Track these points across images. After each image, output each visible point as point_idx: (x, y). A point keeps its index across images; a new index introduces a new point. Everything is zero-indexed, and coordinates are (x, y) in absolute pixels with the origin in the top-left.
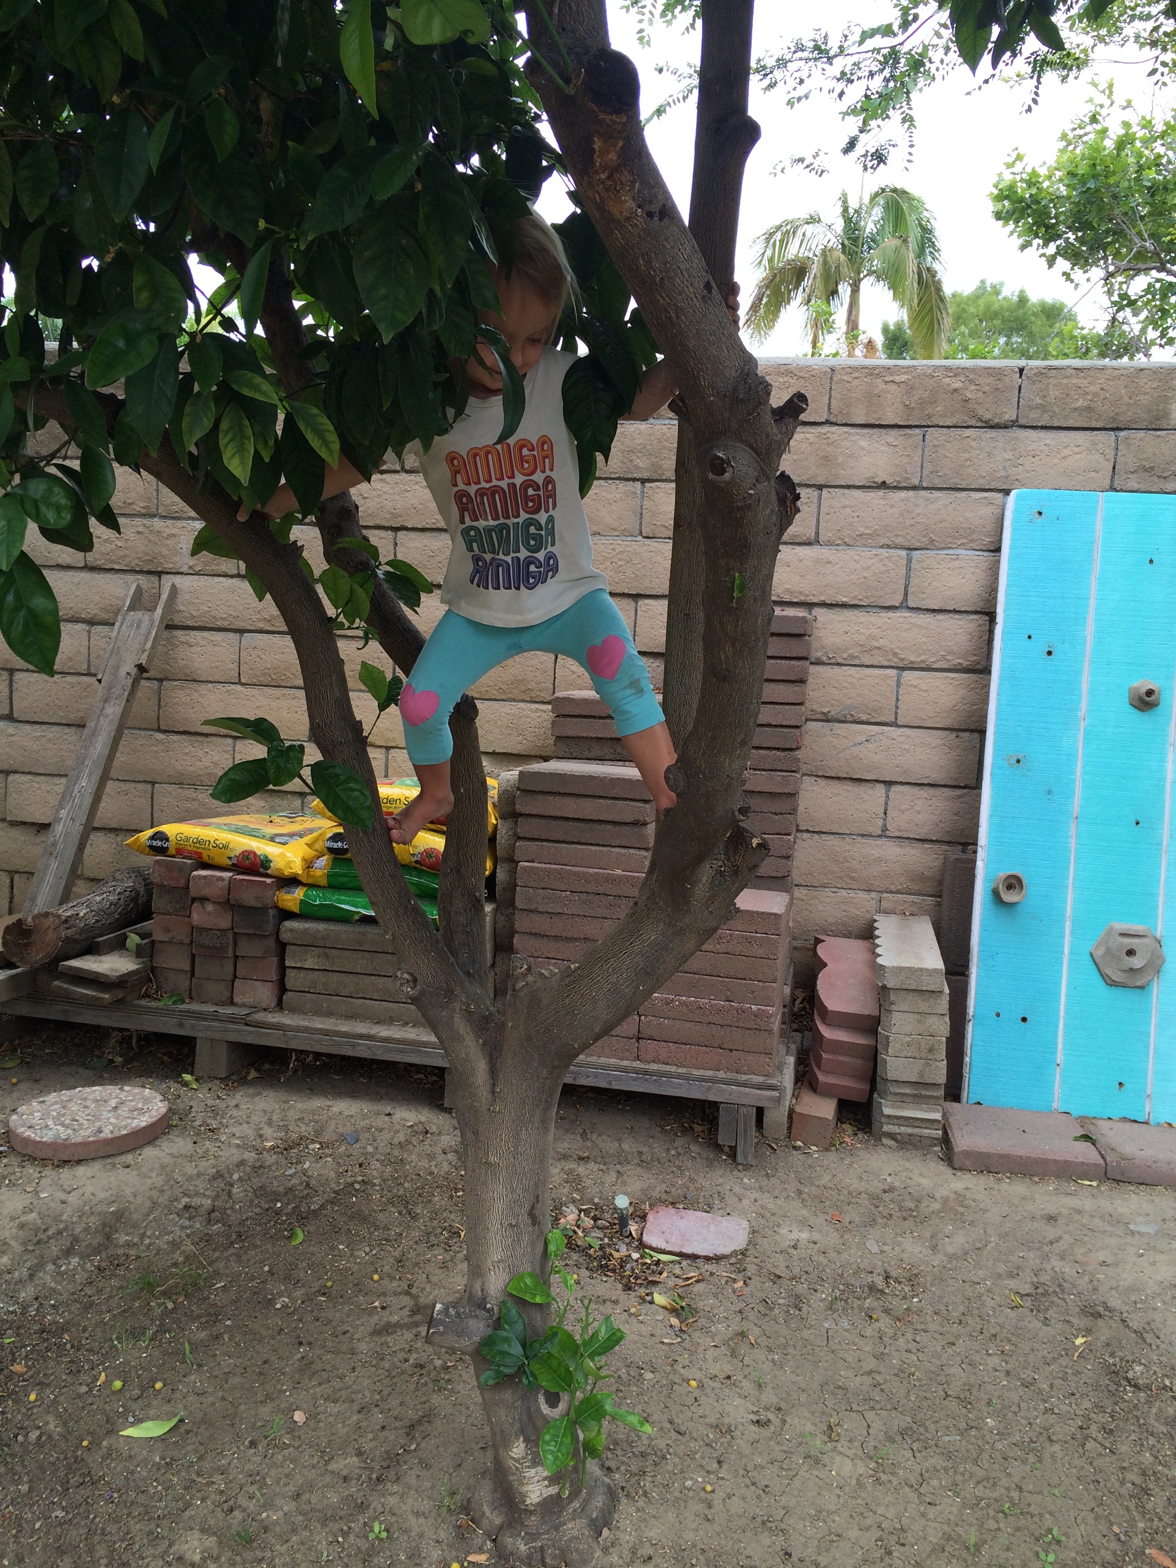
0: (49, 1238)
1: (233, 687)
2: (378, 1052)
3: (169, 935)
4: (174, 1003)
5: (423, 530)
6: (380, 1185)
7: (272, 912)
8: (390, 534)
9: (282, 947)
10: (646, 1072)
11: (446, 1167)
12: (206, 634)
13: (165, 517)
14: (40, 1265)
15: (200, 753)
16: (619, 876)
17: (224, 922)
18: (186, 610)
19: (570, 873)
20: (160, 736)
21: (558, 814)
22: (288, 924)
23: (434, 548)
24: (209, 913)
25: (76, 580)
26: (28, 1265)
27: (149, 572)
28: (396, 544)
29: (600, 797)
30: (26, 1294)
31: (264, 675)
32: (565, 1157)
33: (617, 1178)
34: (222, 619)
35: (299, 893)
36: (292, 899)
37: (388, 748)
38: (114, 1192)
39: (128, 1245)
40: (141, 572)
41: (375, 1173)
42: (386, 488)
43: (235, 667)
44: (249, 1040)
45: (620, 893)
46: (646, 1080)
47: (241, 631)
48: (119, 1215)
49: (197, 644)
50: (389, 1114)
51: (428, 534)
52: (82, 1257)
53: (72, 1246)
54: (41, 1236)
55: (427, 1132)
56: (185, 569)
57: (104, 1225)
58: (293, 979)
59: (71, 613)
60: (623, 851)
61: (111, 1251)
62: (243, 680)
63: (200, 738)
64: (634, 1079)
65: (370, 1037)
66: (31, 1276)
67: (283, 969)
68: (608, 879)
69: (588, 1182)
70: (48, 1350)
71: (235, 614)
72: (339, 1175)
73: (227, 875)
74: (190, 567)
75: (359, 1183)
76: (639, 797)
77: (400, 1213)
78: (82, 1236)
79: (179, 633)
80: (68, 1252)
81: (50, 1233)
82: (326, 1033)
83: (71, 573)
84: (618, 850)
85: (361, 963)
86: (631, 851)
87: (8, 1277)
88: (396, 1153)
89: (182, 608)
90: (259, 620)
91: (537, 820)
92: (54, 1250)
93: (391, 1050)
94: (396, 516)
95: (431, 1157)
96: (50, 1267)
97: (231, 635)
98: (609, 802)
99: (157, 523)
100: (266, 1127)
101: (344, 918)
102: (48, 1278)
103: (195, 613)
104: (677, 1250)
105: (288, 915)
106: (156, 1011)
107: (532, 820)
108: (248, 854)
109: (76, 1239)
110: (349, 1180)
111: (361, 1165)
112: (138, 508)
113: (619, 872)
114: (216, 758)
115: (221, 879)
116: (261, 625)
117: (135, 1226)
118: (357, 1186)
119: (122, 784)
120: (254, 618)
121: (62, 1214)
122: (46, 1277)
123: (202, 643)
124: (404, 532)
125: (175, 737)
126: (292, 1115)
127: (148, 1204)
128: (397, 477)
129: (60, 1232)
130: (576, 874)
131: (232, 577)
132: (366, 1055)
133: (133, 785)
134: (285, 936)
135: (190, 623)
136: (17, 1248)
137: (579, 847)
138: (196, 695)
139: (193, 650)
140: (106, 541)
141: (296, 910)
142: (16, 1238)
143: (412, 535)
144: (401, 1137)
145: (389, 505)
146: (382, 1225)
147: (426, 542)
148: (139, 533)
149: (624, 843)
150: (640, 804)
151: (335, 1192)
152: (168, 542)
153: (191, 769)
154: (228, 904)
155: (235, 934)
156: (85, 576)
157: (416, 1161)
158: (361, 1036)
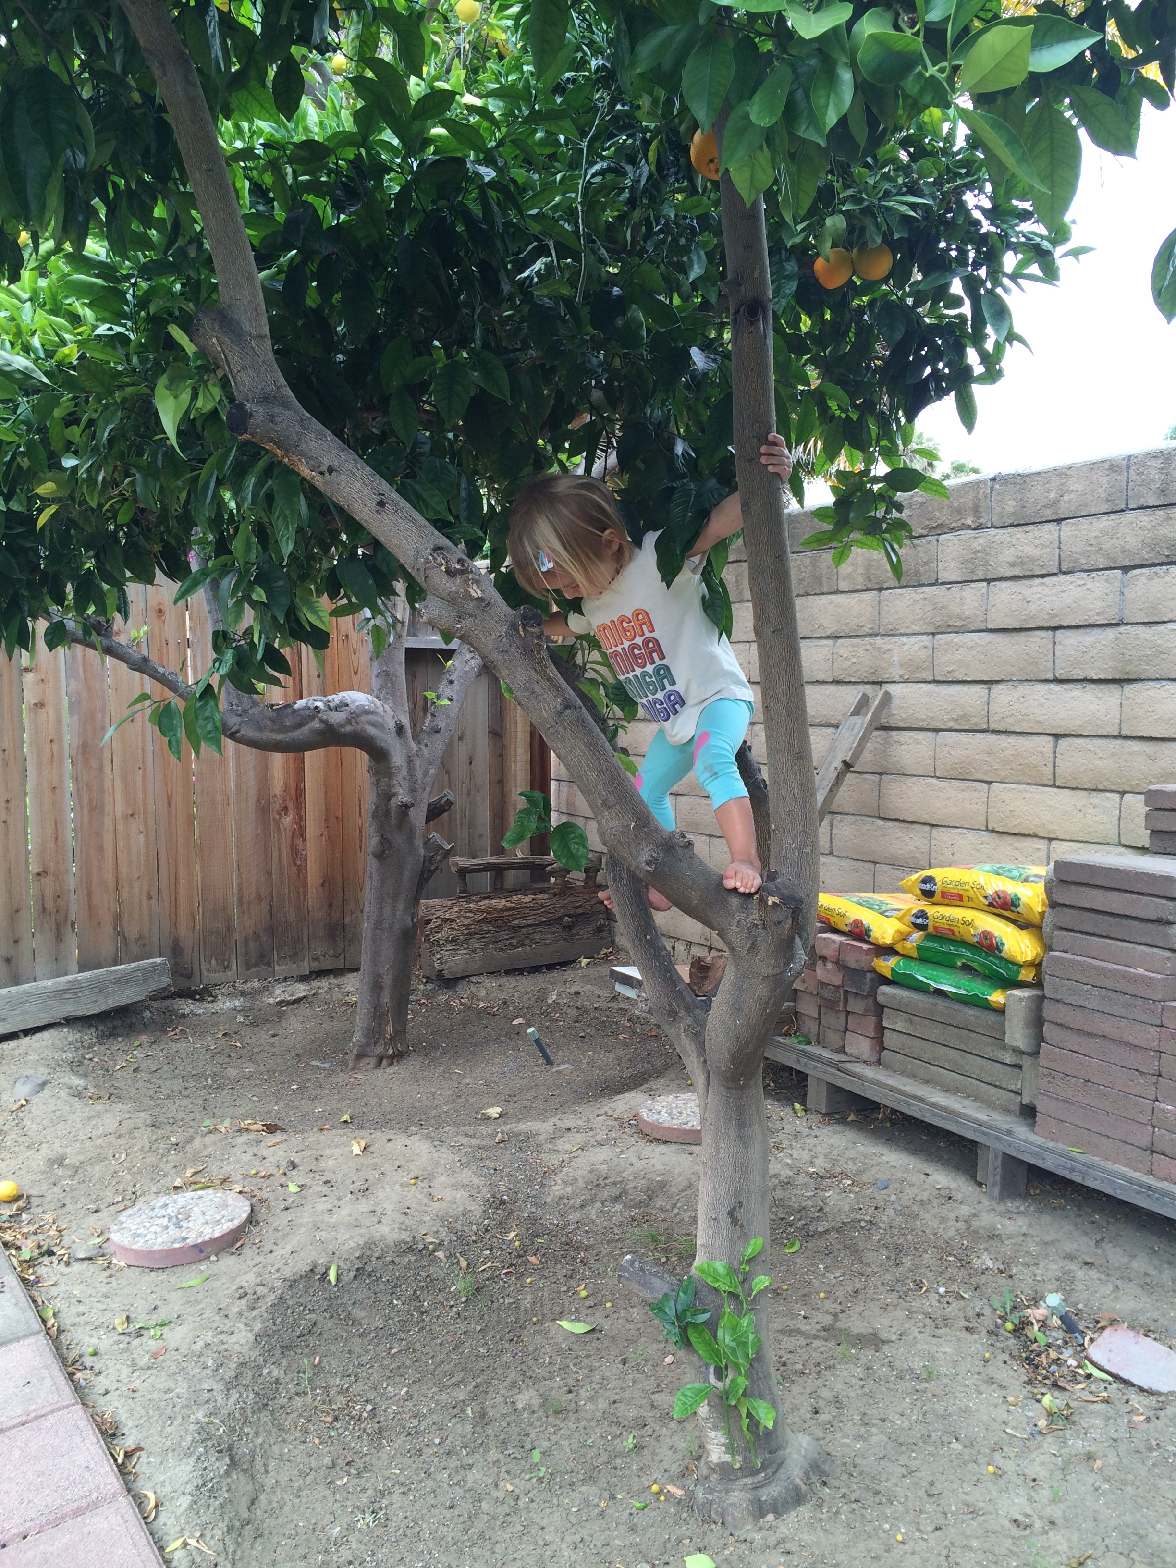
0: (606, 1185)
1: (930, 780)
2: (927, 1115)
3: (805, 985)
4: (799, 1043)
5: (1078, 627)
6: (885, 1230)
7: (869, 976)
8: (1050, 633)
9: (880, 1009)
10: (1149, 1188)
11: (952, 1232)
12: (912, 733)
13: (884, 635)
14: (592, 1201)
15: (907, 839)
16: (1141, 975)
17: (837, 980)
18: (898, 713)
19: (1090, 966)
20: (880, 822)
21: (1088, 906)
22: (884, 989)
23: (1087, 644)
24: (828, 971)
25: (828, 692)
26: (583, 1197)
27: (874, 683)
28: (1055, 643)
29: (1126, 891)
30: (573, 1217)
31: (953, 769)
32: (1070, 1257)
33: (1113, 1291)
34: (923, 720)
35: (892, 962)
36: (886, 965)
37: (1050, 840)
38: (667, 1168)
39: (662, 1209)
40: (868, 683)
41: (885, 1218)
42: (1046, 591)
43: (931, 762)
44: (839, 1083)
45: (1136, 993)
46: (1149, 1196)
47: (937, 730)
48: (663, 1185)
49: (906, 742)
50: (927, 1174)
51: (1082, 631)
52: (625, 1207)
53: (620, 1196)
54: (601, 1181)
55: (950, 1198)
56: (897, 678)
57: (649, 1188)
58: (890, 1039)
59: (825, 720)
60: (1147, 949)
61: (649, 1210)
62: (938, 774)
63: (907, 825)
64: (1138, 1193)
65: (921, 1100)
66: (582, 1206)
67: (881, 1029)
68: (1125, 976)
69: (1081, 1287)
70: (563, 1257)
71: (931, 715)
72: (853, 1210)
73: (842, 939)
74: (901, 676)
75: (866, 1222)
76: (1161, 894)
77: (888, 1258)
78: (630, 1191)
79: (894, 733)
80: (617, 1199)
81: (607, 1181)
82: (891, 1089)
83: (825, 687)
84: (1143, 948)
85: (935, 1033)
86: (1155, 950)
87: (566, 1201)
88: (915, 1208)
89: (895, 712)
90: (949, 720)
91: (1071, 911)
92: (605, 1194)
93: (935, 1115)
94: (1053, 616)
95: (944, 1220)
96: (598, 1205)
97: (929, 734)
98: (1134, 896)
99: (878, 640)
100: (822, 1157)
101: (922, 989)
102: (593, 1212)
103: (904, 716)
104: (1114, 1371)
105: (885, 981)
106: (784, 1047)
107: (1066, 910)
108: (858, 923)
109: (625, 1192)
110: (859, 1217)
111: (876, 1208)
112: (866, 630)
113: (1140, 971)
114: (918, 843)
115: (834, 941)
116: (951, 724)
117: (670, 1197)
118: (863, 1224)
119: (855, 863)
120: (946, 718)
121: (624, 1171)
122: (592, 1211)
123: (910, 741)
124: (1062, 631)
125: (890, 824)
126: (851, 1153)
127: (686, 1183)
128: (1054, 579)
129: (614, 1183)
130: (1096, 968)
131: (929, 682)
132: (917, 1115)
133: (862, 864)
134: (880, 999)
135: (901, 725)
136: (581, 1183)
137: (1107, 941)
138: (904, 787)
139: (902, 747)
140: (846, 659)
141: (888, 974)
142: (583, 1177)
143: (1069, 633)
144: (925, 1196)
145: (1048, 606)
146: (866, 1261)
147: (1079, 638)
148: (867, 650)
149: (1149, 941)
150: (1164, 901)
151: (843, 1223)
152: (885, 656)
153: (900, 852)
154: (840, 965)
155: (846, 992)
156: (832, 688)
157: (929, 1220)
158: (915, 1097)
